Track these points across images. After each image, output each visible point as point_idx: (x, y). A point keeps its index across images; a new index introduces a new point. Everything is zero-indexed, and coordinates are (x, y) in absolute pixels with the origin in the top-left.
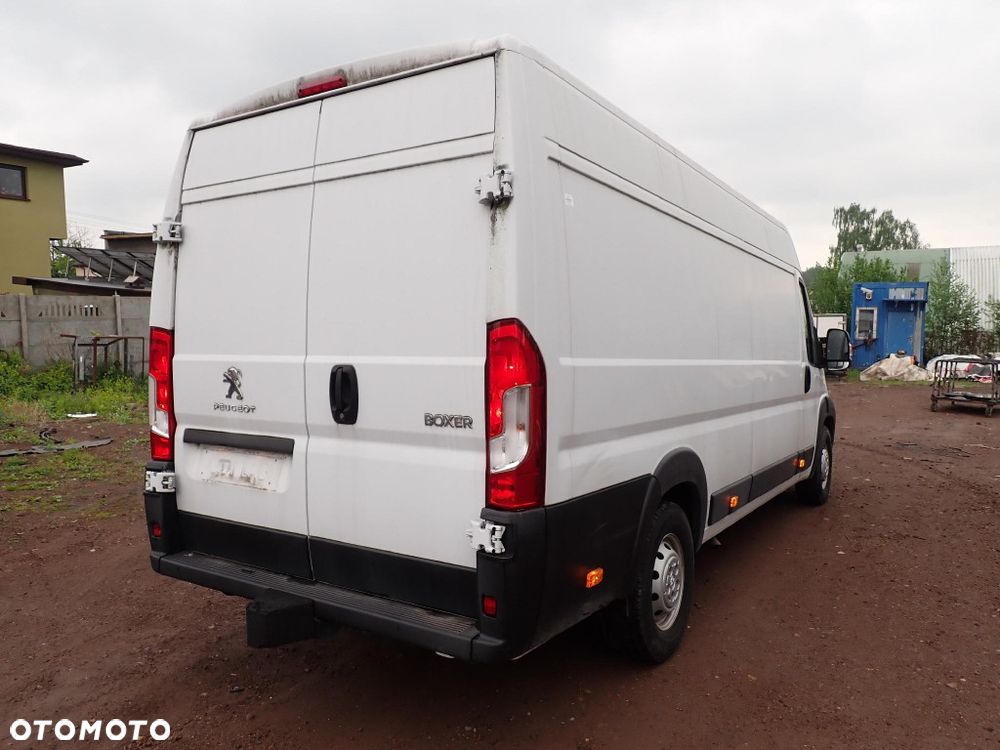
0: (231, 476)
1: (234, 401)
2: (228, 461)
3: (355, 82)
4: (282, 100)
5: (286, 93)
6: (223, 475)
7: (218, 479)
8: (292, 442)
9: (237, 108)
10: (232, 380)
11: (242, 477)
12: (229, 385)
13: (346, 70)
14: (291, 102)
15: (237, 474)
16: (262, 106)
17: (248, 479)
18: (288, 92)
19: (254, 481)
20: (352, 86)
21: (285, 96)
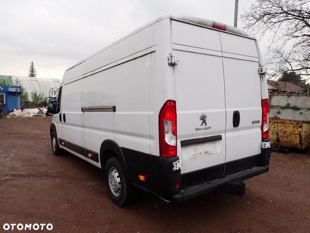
0: (200, 153)
1: (204, 126)
2: (197, 149)
3: (228, 31)
4: (207, 25)
5: (209, 24)
6: (197, 154)
7: (196, 156)
8: (221, 136)
9: (190, 19)
10: (203, 119)
11: (204, 153)
12: (202, 121)
13: (227, 26)
14: (210, 27)
15: (202, 152)
16: (200, 23)
17: (207, 152)
18: (210, 24)
19: (209, 152)
20: (227, 32)
21: (208, 24)
